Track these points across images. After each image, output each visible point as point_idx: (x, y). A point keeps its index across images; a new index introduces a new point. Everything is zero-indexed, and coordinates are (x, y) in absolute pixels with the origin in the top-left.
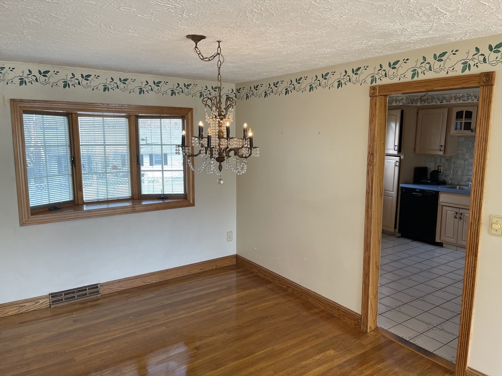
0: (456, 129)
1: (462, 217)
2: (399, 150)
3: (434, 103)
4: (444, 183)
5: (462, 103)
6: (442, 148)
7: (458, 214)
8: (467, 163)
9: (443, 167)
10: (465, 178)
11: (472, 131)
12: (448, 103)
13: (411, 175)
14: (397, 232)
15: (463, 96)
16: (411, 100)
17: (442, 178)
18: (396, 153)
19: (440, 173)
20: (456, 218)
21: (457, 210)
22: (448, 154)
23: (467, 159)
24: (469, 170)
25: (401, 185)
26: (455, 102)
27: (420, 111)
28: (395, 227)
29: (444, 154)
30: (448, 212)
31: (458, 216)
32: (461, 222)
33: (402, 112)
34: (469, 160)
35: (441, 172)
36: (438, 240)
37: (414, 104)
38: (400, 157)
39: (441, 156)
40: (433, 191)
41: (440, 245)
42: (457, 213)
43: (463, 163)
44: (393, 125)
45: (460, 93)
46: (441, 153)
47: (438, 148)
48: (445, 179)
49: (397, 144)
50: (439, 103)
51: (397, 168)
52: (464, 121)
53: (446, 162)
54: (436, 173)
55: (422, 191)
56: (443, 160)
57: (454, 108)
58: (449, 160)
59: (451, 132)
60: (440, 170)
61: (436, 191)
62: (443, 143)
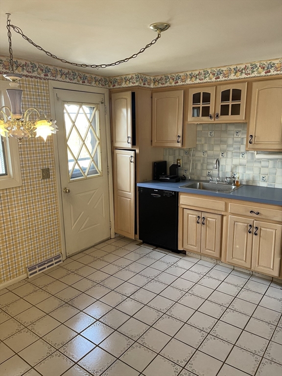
0: (193, 116)
1: (205, 222)
2: (134, 143)
3: (168, 84)
4: (183, 179)
5: (199, 83)
6: (180, 139)
7: (200, 219)
8: (206, 156)
9: (182, 161)
10: (205, 173)
11: (211, 117)
12: (184, 83)
13: (149, 172)
14: (138, 238)
15: (199, 74)
16: (142, 80)
17: (181, 173)
18: (129, 146)
19: (179, 168)
20: (198, 223)
21: (199, 214)
22: (186, 147)
23: (206, 151)
24: (208, 164)
25: (138, 185)
26: (191, 82)
27: (154, 95)
28: (136, 233)
29: (182, 146)
30: (189, 215)
31: (200, 221)
32: (203, 227)
33: (133, 95)
34: (209, 152)
35: (180, 166)
36: (180, 248)
37: (147, 86)
38: (135, 151)
39: (179, 149)
40: (173, 191)
41: (183, 253)
42: (199, 217)
43: (202, 156)
44: (124, 111)
45: (196, 70)
46: (179, 145)
47: (176, 139)
48: (185, 174)
49: (130, 135)
50: (173, 84)
51: (133, 165)
52: (201, 105)
53: (185, 155)
54: (175, 167)
55: (160, 192)
56: (182, 152)
57: (190, 90)
58: (187, 152)
59: (188, 120)
60: (179, 164)
61: (175, 192)
62: (180, 134)
